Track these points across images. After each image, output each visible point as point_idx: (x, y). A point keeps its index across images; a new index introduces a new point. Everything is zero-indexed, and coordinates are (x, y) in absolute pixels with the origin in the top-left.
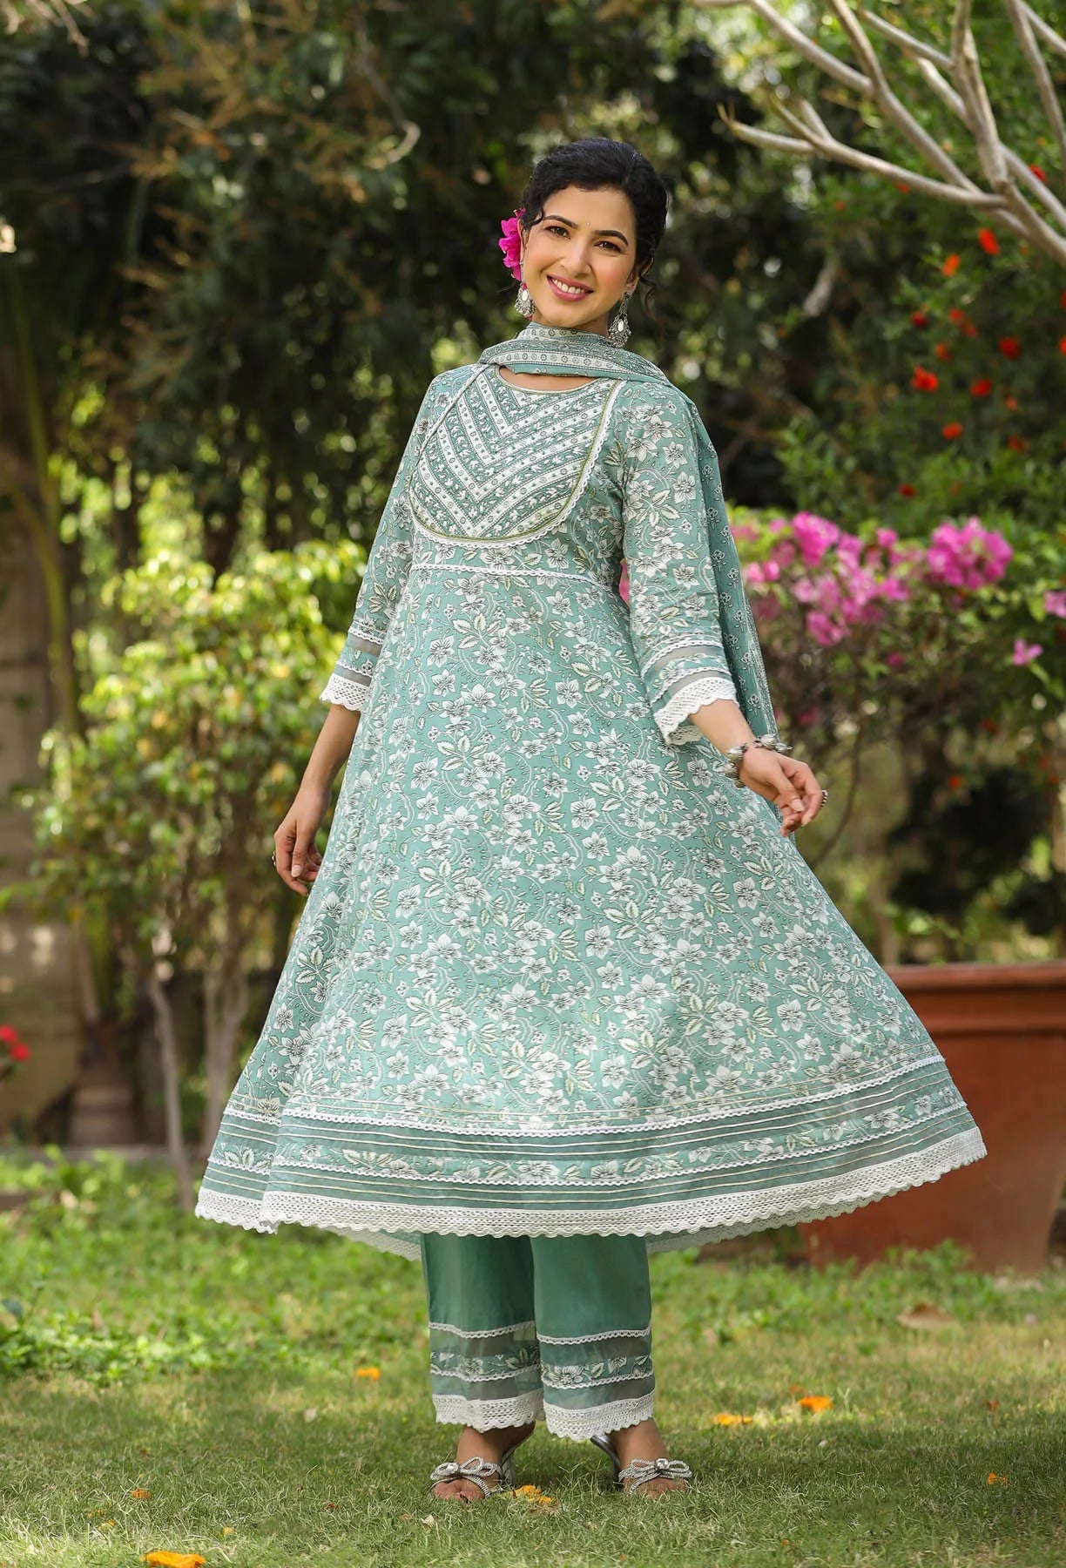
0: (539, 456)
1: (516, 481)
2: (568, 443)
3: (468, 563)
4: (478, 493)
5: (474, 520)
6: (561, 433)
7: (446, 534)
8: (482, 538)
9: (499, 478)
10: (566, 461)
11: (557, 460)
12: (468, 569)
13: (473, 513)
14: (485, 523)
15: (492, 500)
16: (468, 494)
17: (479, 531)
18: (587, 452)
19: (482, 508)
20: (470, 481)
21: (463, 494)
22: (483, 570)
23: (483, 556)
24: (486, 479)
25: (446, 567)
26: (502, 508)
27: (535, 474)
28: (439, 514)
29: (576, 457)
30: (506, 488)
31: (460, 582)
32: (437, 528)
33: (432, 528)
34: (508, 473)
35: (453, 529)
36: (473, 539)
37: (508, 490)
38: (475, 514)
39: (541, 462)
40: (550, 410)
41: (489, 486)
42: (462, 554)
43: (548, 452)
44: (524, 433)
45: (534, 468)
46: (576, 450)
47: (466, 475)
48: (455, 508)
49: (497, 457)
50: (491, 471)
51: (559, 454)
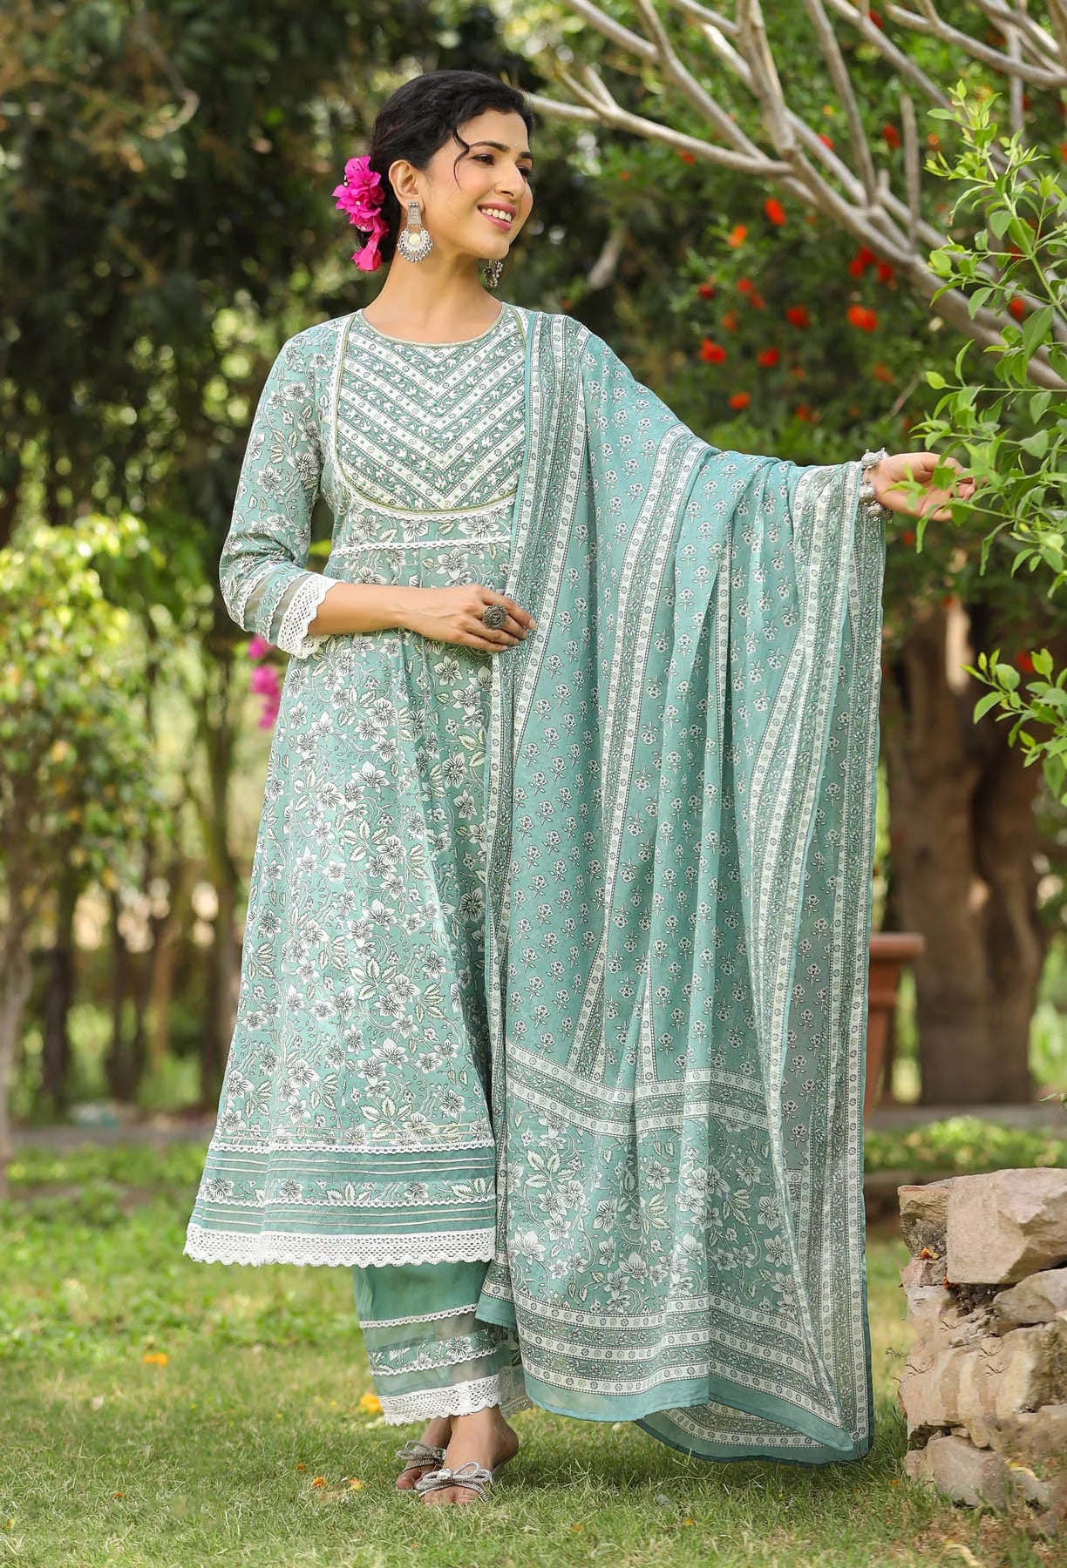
1: (486, 442)
3: (446, 537)
4: (442, 460)
5: (444, 492)
7: (410, 508)
8: (458, 507)
9: (464, 442)
12: (447, 543)
13: (440, 483)
14: (459, 492)
15: (459, 468)
16: (429, 464)
17: (452, 500)
19: (450, 478)
20: (428, 449)
21: (424, 464)
22: (464, 541)
23: (462, 527)
24: (447, 445)
25: (421, 544)
26: (476, 474)
28: (399, 489)
30: (475, 453)
31: (440, 558)
32: (399, 504)
33: (391, 504)
34: (472, 435)
35: (419, 503)
36: (447, 510)
37: (481, 453)
38: (444, 483)
41: (453, 452)
42: (437, 529)
45: (499, 426)
47: (420, 443)
48: (417, 480)
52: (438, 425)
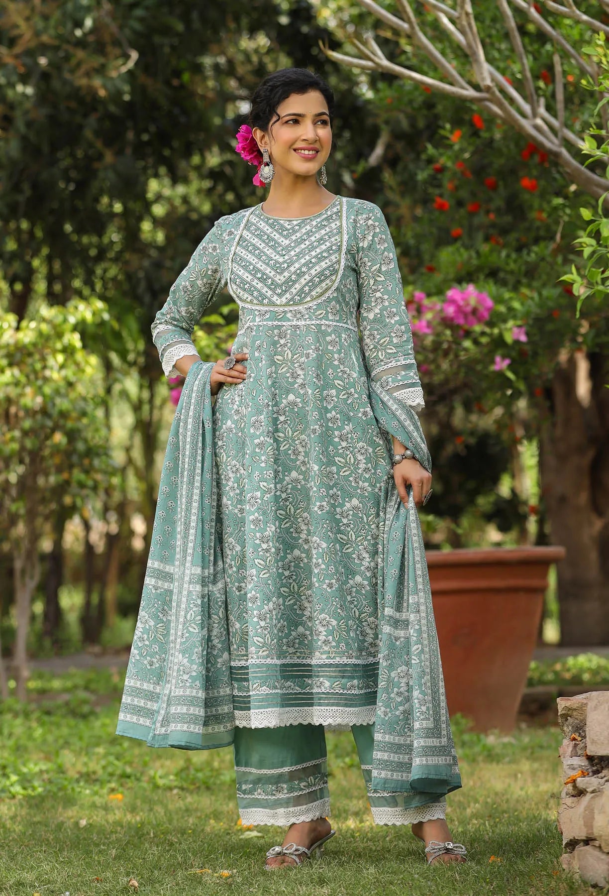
0: (313, 253)
1: (304, 269)
2: (328, 244)
3: (279, 320)
4: (280, 279)
5: (280, 295)
6: (321, 239)
7: (262, 304)
8: (287, 304)
9: (292, 269)
10: (330, 255)
11: (325, 254)
12: (279, 323)
13: (278, 291)
14: (288, 295)
16: (273, 280)
17: (284, 300)
18: (340, 248)
19: (284, 288)
20: (273, 273)
21: (270, 281)
22: (289, 323)
23: (289, 315)
24: (283, 271)
25: (265, 323)
26: (298, 286)
27: (315, 264)
28: (255, 293)
29: (335, 252)
30: (298, 275)
31: (276, 332)
32: (255, 302)
33: (251, 302)
34: (297, 265)
35: (265, 301)
36: (281, 305)
37: (300, 275)
38: (280, 291)
39: (316, 257)
40: (308, 227)
41: (286, 274)
42: (274, 315)
43: (318, 251)
44: (298, 242)
45: (313, 260)
46: (334, 248)
47: (269, 270)
48: (266, 289)
49: (286, 257)
50: (286, 265)
51: (325, 251)
52: (281, 260)
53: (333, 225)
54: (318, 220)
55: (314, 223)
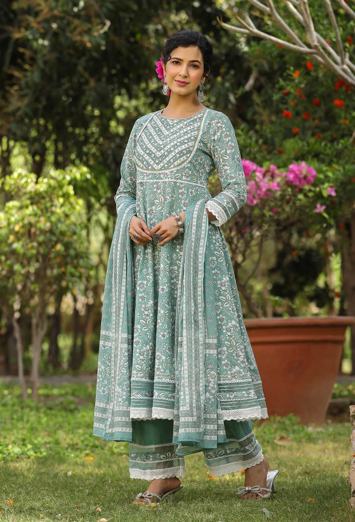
0: (179, 140)
1: (172, 149)
2: (189, 135)
3: (157, 179)
4: (159, 154)
5: (158, 164)
6: (186, 132)
7: (148, 169)
8: (161, 169)
9: (166, 149)
10: (189, 142)
11: (186, 141)
12: (157, 181)
13: (157, 161)
14: (162, 164)
15: (163, 156)
16: (155, 155)
17: (159, 167)
18: (196, 139)
19: (160, 160)
20: (155, 150)
21: (153, 155)
22: (162, 181)
23: (162, 176)
24: (161, 149)
25: (149, 181)
26: (167, 159)
27: (178, 146)
28: (145, 163)
29: (192, 140)
30: (169, 152)
31: (155, 186)
32: (144, 168)
33: (142, 168)
34: (169, 147)
35: (150, 168)
36: (158, 170)
38: (158, 162)
39: (180, 142)
40: (181, 125)
41: (162, 152)
42: (155, 177)
43: (182, 139)
44: (173, 134)
45: (178, 144)
46: (192, 138)
47: (153, 148)
48: (150, 160)
49: (164, 142)
50: (163, 146)
51: (186, 139)
52: (161, 143)
53: (196, 125)
54: (188, 121)
55: (185, 123)
